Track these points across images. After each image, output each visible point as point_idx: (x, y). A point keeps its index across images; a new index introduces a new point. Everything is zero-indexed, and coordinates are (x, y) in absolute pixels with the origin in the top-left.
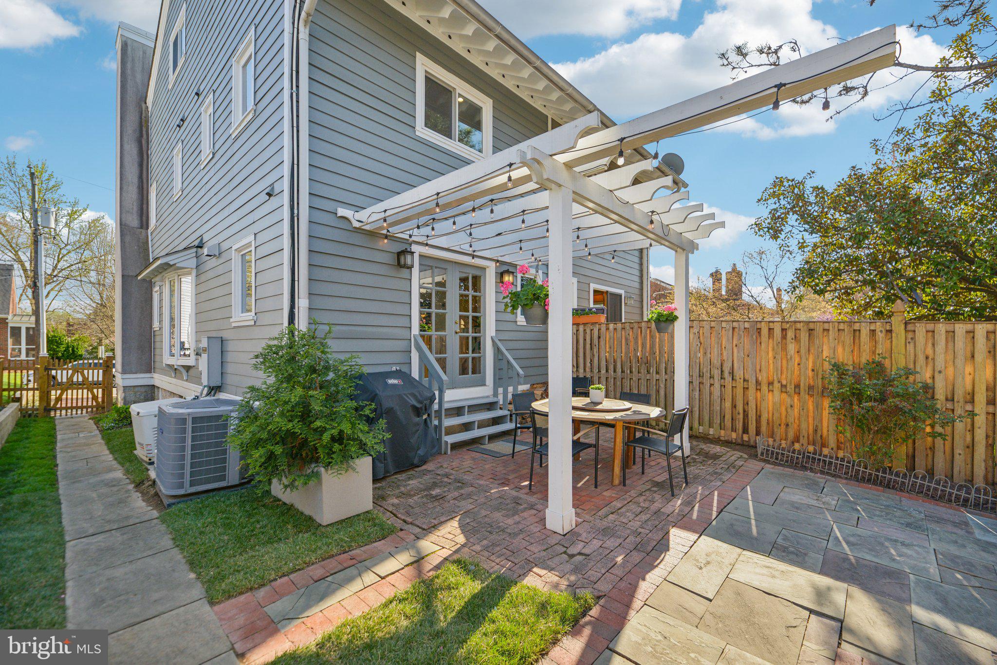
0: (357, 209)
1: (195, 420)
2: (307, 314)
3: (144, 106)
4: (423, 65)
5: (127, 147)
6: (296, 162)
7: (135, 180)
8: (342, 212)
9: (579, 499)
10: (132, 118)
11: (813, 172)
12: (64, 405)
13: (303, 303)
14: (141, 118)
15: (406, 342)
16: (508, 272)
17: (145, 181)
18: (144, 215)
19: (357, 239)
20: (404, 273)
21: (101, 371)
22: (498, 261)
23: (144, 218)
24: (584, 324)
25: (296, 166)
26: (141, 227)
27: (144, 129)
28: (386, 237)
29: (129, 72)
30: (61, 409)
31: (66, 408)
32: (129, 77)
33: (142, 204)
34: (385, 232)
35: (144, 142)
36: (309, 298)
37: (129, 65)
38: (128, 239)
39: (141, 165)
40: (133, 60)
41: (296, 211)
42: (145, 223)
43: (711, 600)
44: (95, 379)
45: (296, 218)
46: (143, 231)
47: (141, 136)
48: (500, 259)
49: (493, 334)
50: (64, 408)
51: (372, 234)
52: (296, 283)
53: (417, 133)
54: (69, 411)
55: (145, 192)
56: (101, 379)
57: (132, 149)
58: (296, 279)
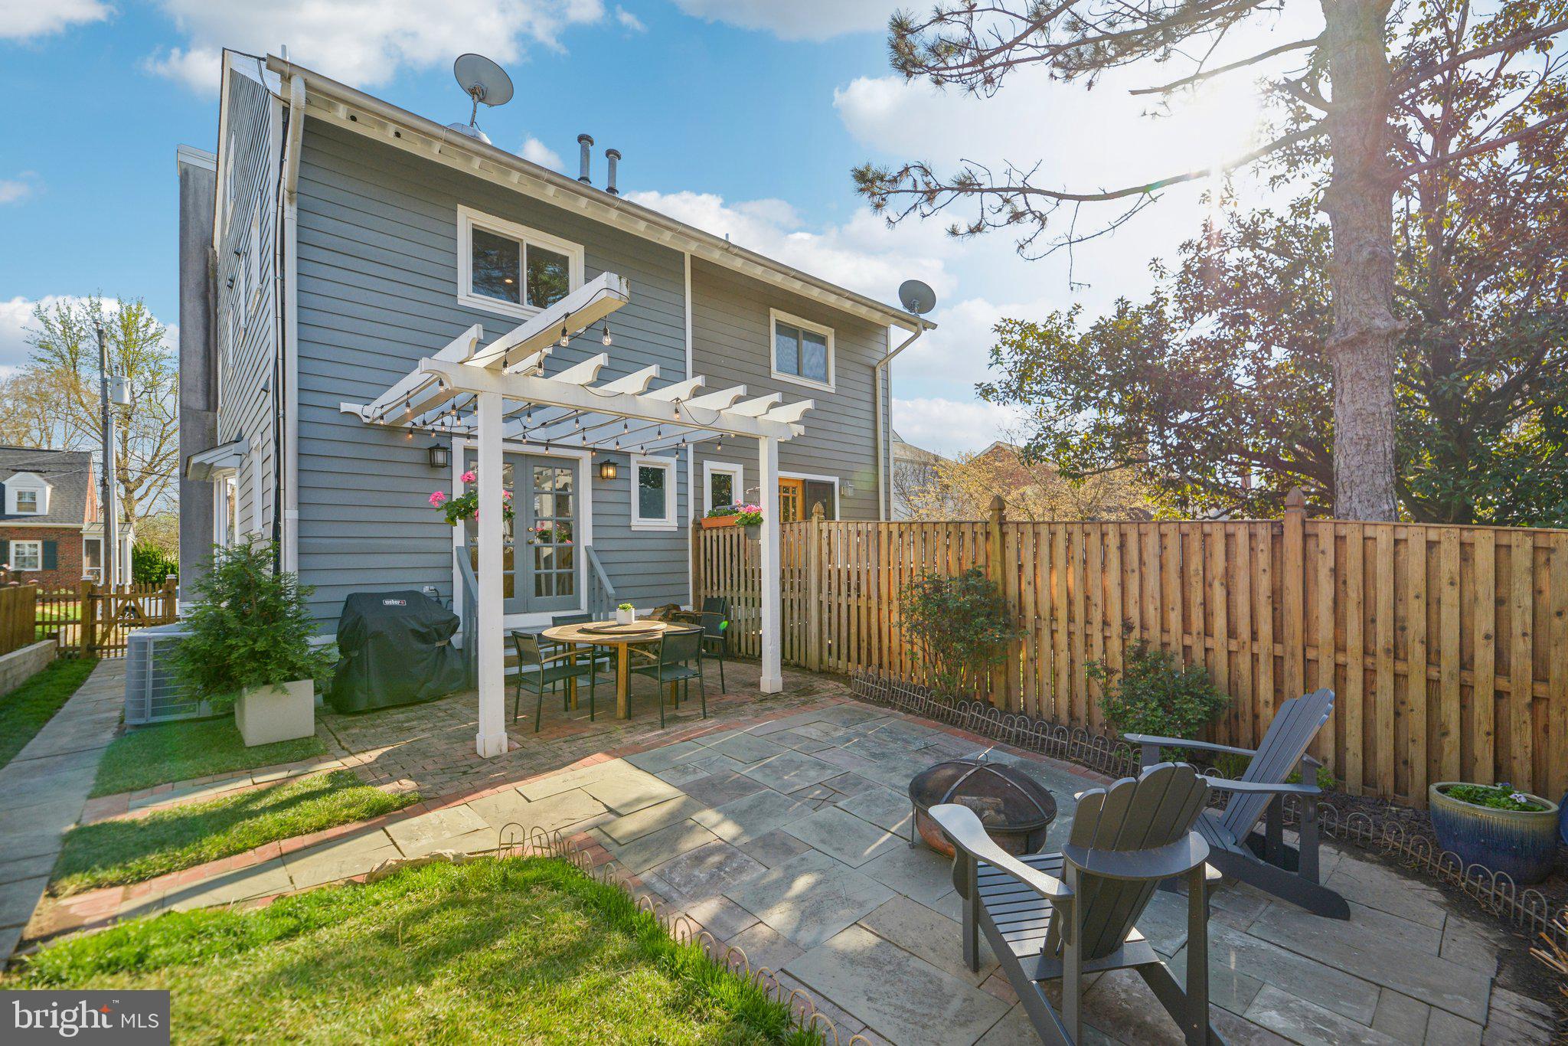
0: (367, 401)
1: (157, 644)
2: (296, 527)
3: (210, 250)
4: (467, 219)
5: (188, 306)
6: (280, 356)
7: (200, 348)
8: (345, 407)
9: (512, 723)
10: (196, 267)
11: (1079, 307)
12: (112, 644)
13: (290, 514)
14: (207, 267)
15: (446, 557)
16: (608, 464)
17: (212, 349)
18: (212, 393)
19: (372, 437)
20: (443, 473)
21: (160, 601)
22: (594, 450)
23: (212, 398)
24: (724, 528)
25: (280, 362)
26: (208, 409)
27: (211, 281)
28: (411, 431)
29: (190, 208)
30: (109, 647)
31: (116, 647)
32: (191, 216)
33: (208, 380)
34: (408, 425)
35: (211, 297)
36: (299, 509)
37: (191, 201)
38: (189, 425)
39: (207, 329)
40: (196, 192)
41: (281, 412)
42: (212, 405)
43: (529, 801)
44: (153, 614)
45: (281, 420)
46: (210, 414)
47: (207, 289)
48: (597, 446)
49: (590, 543)
50: (112, 647)
51: (393, 429)
52: (282, 492)
53: (460, 302)
54: (119, 650)
55: (213, 364)
56: (160, 613)
57: (195, 308)
58: (282, 487)
